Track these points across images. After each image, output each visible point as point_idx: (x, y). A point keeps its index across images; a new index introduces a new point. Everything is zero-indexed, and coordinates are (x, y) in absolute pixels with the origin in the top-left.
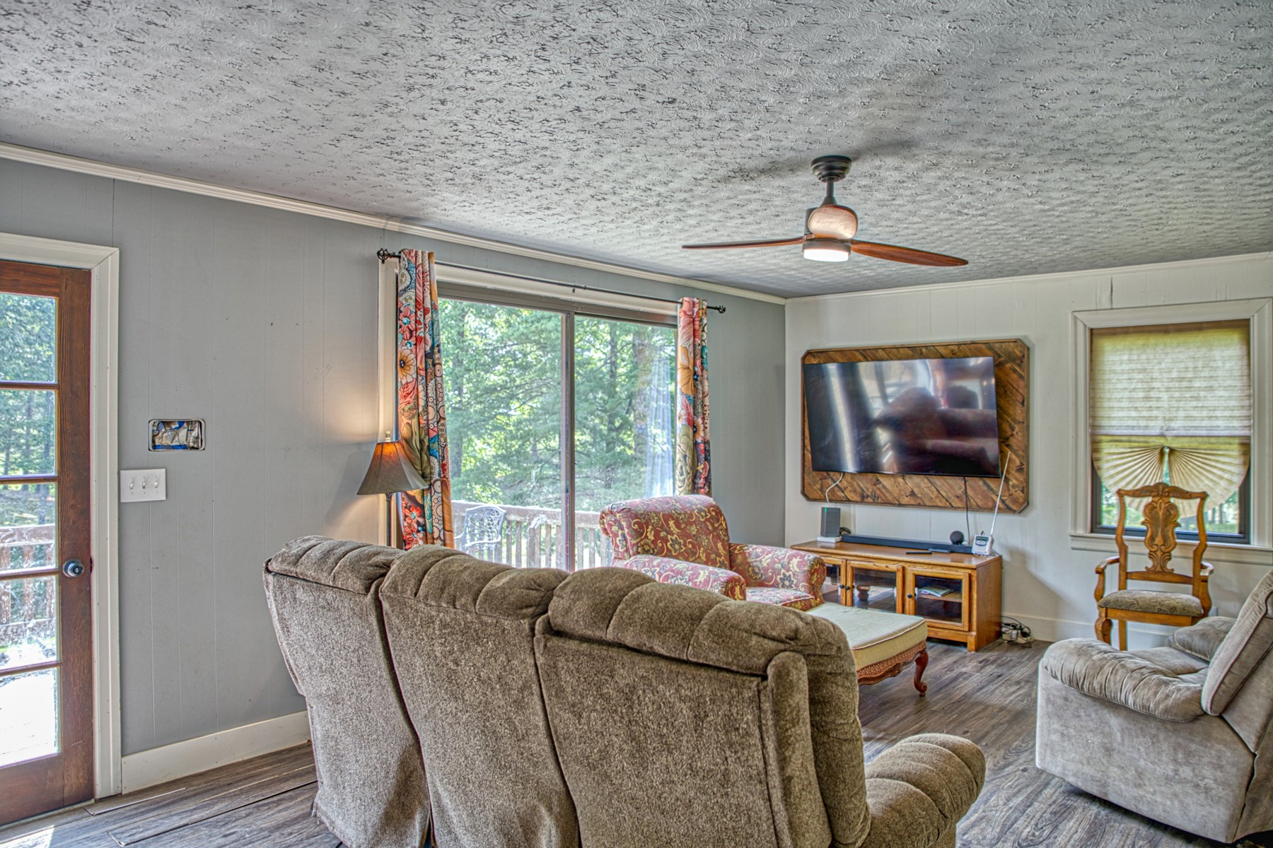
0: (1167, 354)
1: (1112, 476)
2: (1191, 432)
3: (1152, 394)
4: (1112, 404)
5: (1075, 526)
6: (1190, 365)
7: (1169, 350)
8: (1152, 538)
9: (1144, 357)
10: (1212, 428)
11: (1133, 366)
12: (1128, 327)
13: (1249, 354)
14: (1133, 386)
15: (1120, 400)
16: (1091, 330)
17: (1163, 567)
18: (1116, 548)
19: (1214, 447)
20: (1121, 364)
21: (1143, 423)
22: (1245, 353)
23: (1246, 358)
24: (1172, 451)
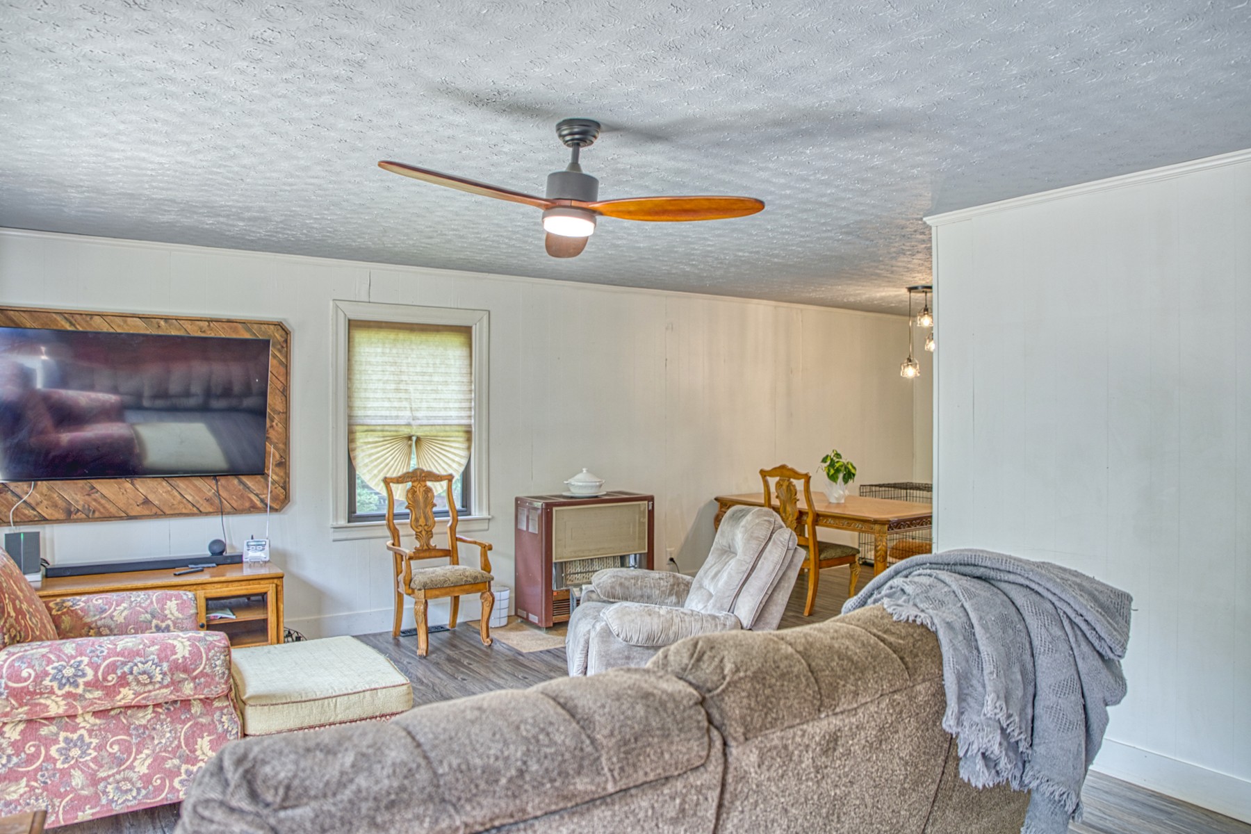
0: (412, 349)
1: (366, 465)
2: (431, 422)
3: (402, 386)
4: (368, 395)
5: (336, 517)
6: (431, 361)
7: (414, 347)
8: (417, 520)
9: (394, 351)
10: (445, 418)
11: (386, 359)
12: (381, 322)
13: (471, 356)
14: (386, 378)
15: (375, 391)
16: (349, 320)
17: (428, 545)
18: (388, 533)
19: (448, 434)
20: (376, 356)
21: (394, 413)
22: (468, 355)
23: (469, 358)
24: (418, 439)
